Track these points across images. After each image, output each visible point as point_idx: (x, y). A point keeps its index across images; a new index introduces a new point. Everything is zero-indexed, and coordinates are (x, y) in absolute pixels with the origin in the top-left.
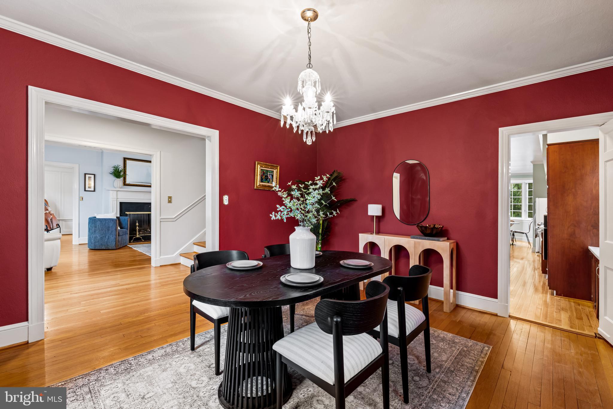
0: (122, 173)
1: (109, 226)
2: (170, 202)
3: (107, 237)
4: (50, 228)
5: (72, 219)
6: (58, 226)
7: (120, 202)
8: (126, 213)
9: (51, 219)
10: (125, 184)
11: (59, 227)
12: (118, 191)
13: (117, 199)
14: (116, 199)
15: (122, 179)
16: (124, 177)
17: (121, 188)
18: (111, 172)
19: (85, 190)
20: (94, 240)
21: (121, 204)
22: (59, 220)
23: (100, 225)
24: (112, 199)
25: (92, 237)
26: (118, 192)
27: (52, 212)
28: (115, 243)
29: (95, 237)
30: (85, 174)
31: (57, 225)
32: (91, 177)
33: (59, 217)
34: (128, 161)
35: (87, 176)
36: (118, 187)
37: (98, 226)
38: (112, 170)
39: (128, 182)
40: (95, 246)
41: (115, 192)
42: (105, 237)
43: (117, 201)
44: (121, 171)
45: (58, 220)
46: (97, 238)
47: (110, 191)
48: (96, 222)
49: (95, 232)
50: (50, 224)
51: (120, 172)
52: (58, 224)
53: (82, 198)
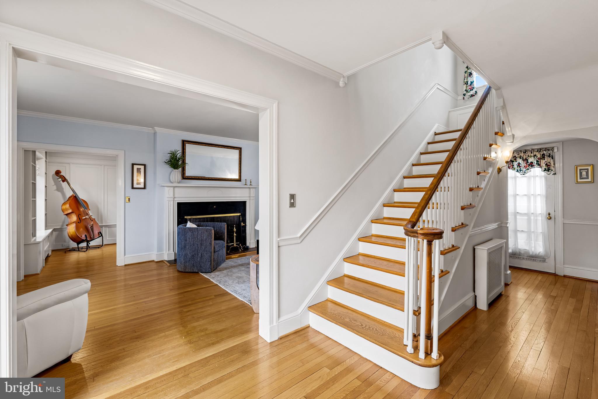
0: (180, 163)
1: (202, 238)
2: (292, 205)
3: (200, 255)
4: (91, 238)
5: (116, 225)
6: (100, 235)
7: (178, 203)
8: (185, 217)
9: (92, 226)
10: (184, 177)
11: (102, 235)
12: (174, 187)
13: (174, 198)
14: (172, 199)
15: (180, 169)
16: (183, 167)
17: (179, 183)
18: (167, 161)
19: (133, 188)
20: (184, 259)
21: (179, 204)
22: (102, 227)
23: (191, 238)
24: (167, 199)
25: (182, 255)
26: (176, 189)
27: (93, 217)
28: (209, 263)
29: (186, 255)
30: (133, 165)
31: (98, 233)
32: (140, 169)
33: (102, 222)
34: (188, 146)
35: (136, 167)
36: (175, 182)
37: (189, 238)
38: (168, 157)
39: (188, 174)
40: (185, 267)
41: (172, 188)
42: (198, 255)
43: (175, 201)
44: (179, 159)
45: (100, 226)
46: (188, 257)
47: (166, 188)
48: (187, 234)
49: (185, 247)
50: (90, 232)
51: (178, 161)
52: (100, 232)
53: (129, 199)
